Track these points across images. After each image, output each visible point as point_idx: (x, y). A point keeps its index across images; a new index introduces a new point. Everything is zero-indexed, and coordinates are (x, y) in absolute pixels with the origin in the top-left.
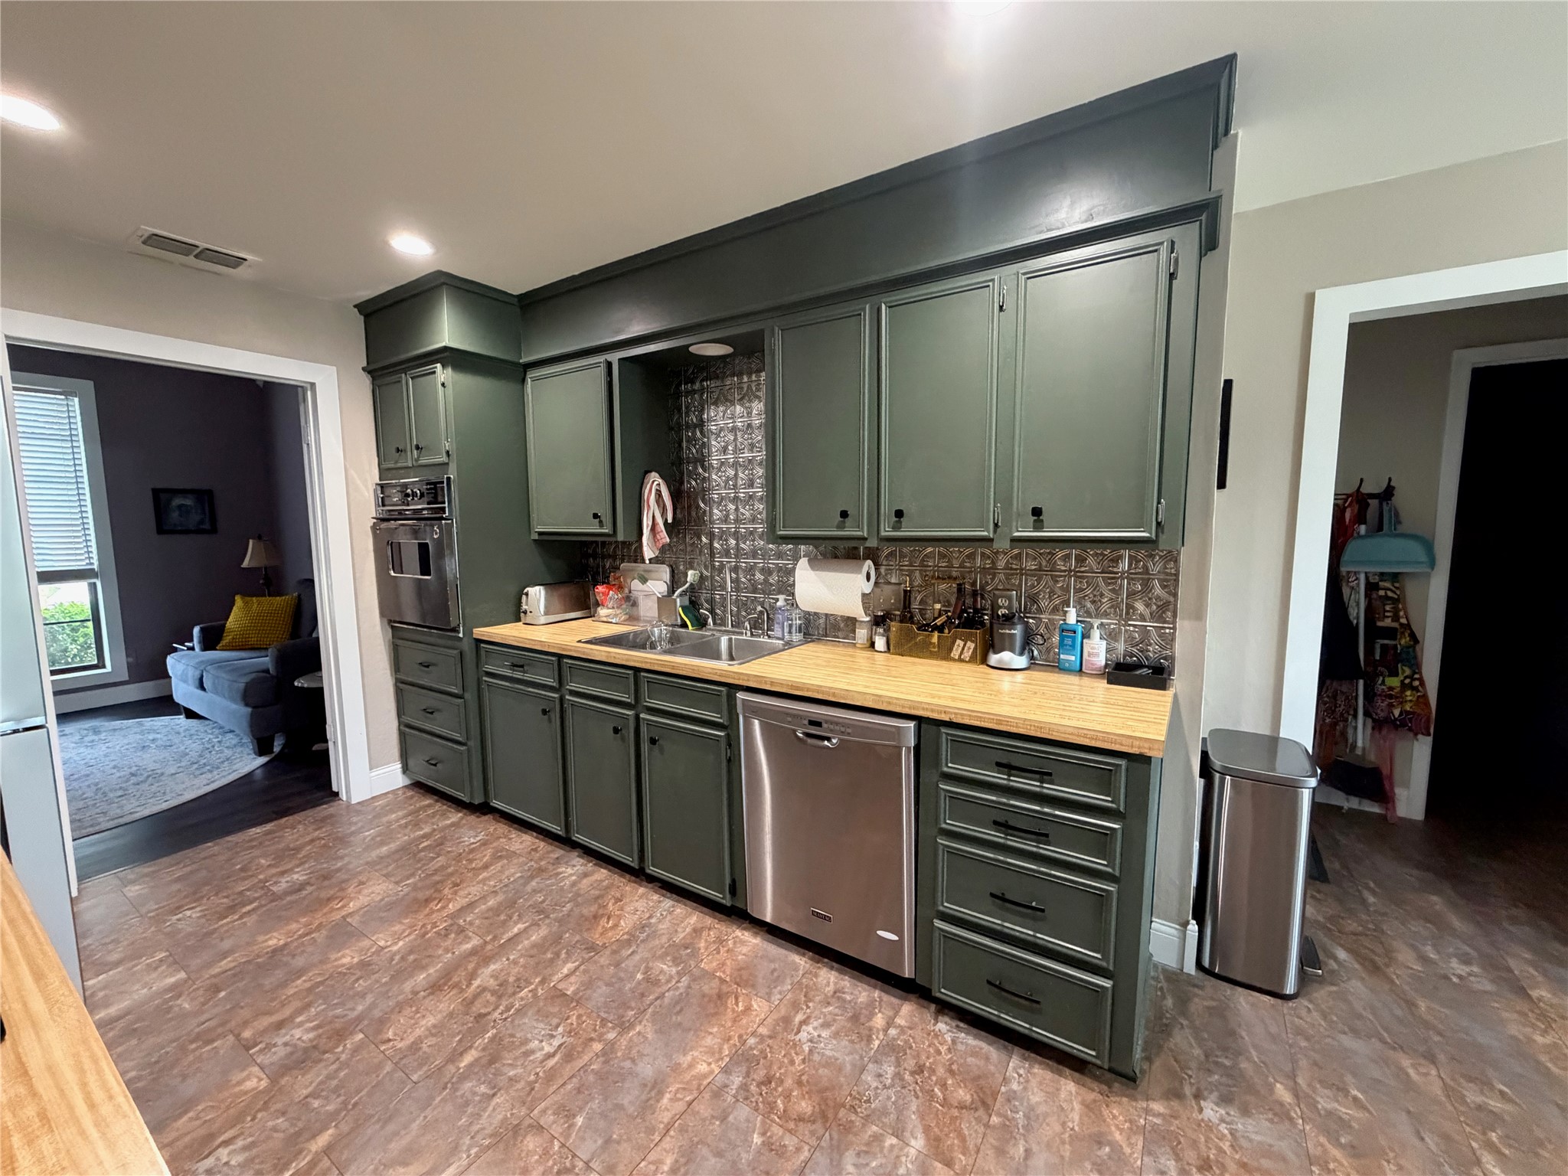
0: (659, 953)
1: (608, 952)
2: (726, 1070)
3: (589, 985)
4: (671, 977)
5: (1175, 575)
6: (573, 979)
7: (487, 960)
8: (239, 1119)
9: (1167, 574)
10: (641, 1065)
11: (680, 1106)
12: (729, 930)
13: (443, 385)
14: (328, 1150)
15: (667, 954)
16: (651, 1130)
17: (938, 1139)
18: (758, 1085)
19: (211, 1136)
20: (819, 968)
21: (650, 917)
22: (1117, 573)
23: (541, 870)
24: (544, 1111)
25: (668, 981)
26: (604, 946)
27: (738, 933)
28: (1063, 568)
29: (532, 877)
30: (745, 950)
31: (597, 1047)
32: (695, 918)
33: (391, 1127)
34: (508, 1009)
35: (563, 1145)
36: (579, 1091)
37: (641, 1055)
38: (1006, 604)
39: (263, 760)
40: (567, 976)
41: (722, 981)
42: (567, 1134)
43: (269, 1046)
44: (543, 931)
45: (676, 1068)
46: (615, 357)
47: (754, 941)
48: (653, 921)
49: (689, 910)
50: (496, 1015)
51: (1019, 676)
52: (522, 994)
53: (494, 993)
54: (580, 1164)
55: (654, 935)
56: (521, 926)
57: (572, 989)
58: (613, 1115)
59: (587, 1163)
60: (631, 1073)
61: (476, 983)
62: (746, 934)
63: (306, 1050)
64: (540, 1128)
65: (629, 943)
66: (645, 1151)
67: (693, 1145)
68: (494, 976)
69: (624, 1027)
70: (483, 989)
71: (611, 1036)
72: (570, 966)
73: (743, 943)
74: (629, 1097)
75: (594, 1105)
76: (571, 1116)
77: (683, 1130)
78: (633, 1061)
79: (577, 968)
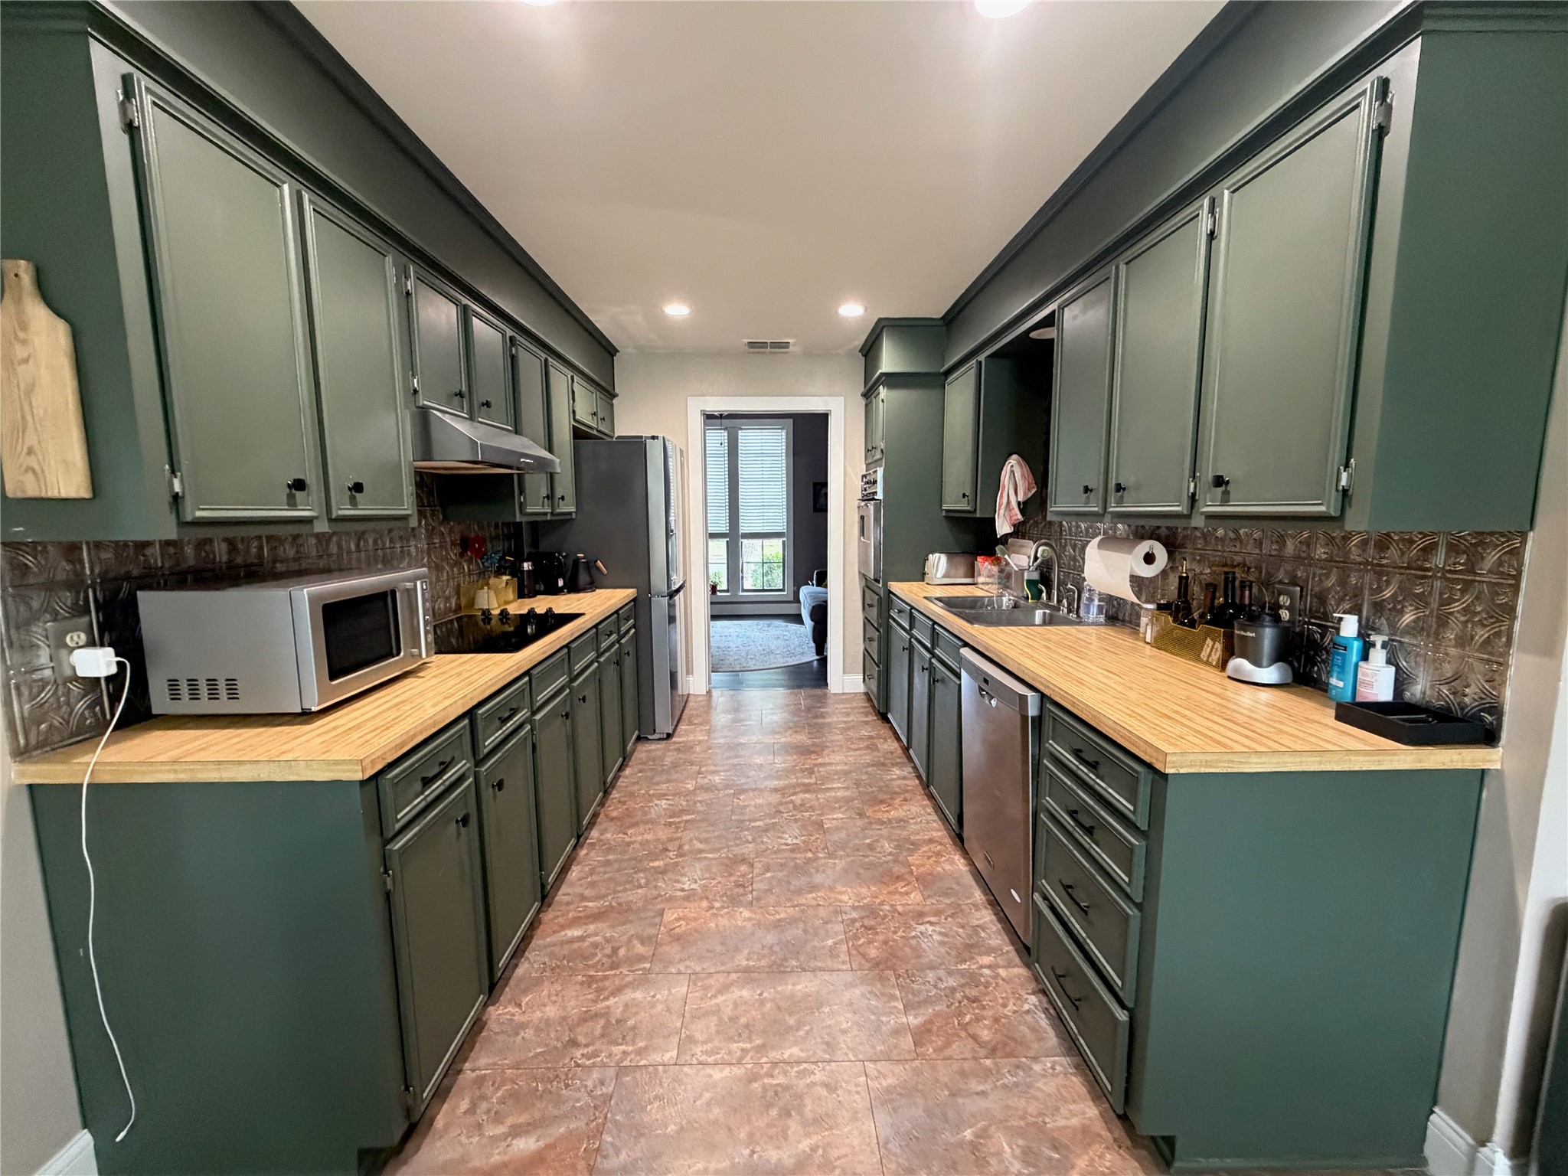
0: (893, 838)
1: (866, 820)
2: (854, 908)
3: (837, 829)
4: (884, 852)
5: (1514, 577)
6: (834, 822)
7: (807, 791)
8: (675, 795)
9: (1502, 575)
10: (819, 876)
11: (814, 903)
12: (953, 852)
13: (883, 401)
14: (687, 821)
15: (896, 840)
16: (790, 900)
17: (929, 1031)
18: (861, 926)
19: (666, 795)
20: (986, 907)
21: (912, 819)
22: (1428, 569)
23: (883, 764)
24: (760, 861)
25: (880, 853)
26: (868, 817)
27: (957, 857)
28: (1359, 559)
29: (873, 766)
30: (948, 867)
31: (810, 855)
32: (939, 834)
33: (710, 828)
34: (792, 816)
35: (752, 878)
36: (781, 865)
37: (824, 872)
38: (1288, 604)
39: (818, 657)
40: (834, 819)
41: (911, 872)
42: (758, 876)
43: (705, 777)
44: (847, 794)
45: (832, 889)
46: (982, 357)
47: (962, 867)
48: (912, 821)
49: (942, 828)
50: (785, 815)
51: (1265, 695)
52: (805, 814)
53: (795, 806)
54: (750, 888)
55: (903, 828)
56: (839, 785)
57: (828, 825)
58: (783, 883)
59: (753, 890)
60: (810, 875)
61: (792, 798)
62: (962, 861)
63: (713, 786)
64: (752, 866)
65: (883, 823)
66: (778, 904)
67: (800, 920)
68: (802, 800)
69: (831, 855)
70: (792, 802)
71: (821, 855)
72: (840, 816)
73: (952, 863)
74: (797, 883)
75: (780, 874)
76: (768, 871)
77: (803, 911)
78: (818, 871)
79: (842, 819)
